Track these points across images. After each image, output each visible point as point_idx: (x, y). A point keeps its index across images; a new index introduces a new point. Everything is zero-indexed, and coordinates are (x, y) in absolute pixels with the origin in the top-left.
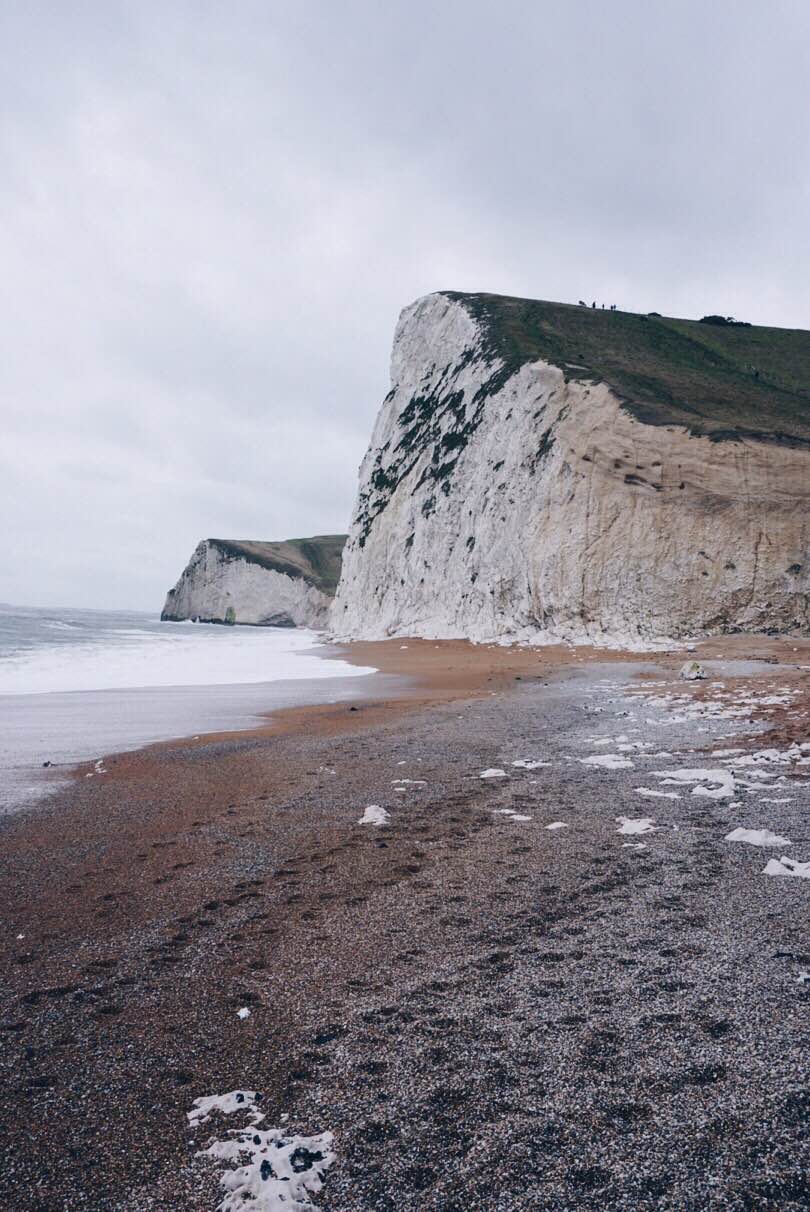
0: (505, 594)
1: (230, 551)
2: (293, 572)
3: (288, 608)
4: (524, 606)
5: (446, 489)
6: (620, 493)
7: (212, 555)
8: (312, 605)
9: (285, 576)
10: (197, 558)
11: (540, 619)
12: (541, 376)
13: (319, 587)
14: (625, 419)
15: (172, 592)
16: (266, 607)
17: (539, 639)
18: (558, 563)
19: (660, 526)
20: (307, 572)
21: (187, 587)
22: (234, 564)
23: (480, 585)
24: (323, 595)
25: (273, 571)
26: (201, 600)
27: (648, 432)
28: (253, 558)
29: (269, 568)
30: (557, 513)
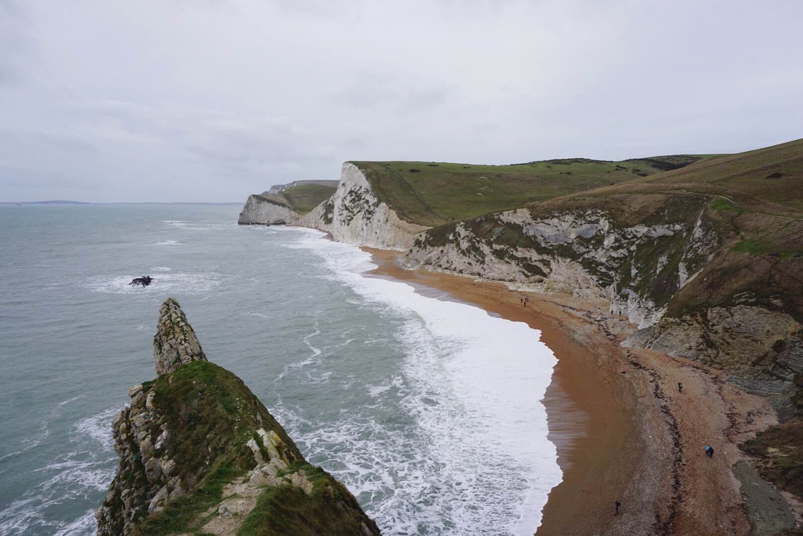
0: (383, 242)
1: (260, 199)
2: (283, 205)
3: (283, 218)
4: (386, 244)
5: (370, 222)
6: (398, 230)
7: (254, 201)
8: (292, 216)
9: (281, 207)
10: (249, 202)
11: (388, 246)
12: (384, 207)
13: (294, 210)
14: (398, 219)
15: (241, 214)
16: (274, 218)
17: (388, 249)
18: (390, 239)
19: (403, 234)
20: (289, 205)
21: (246, 212)
22: (263, 203)
23: (379, 240)
24: (296, 214)
25: (277, 206)
26: (252, 217)
27: (401, 221)
28: (269, 201)
29: (275, 204)
30: (390, 232)
